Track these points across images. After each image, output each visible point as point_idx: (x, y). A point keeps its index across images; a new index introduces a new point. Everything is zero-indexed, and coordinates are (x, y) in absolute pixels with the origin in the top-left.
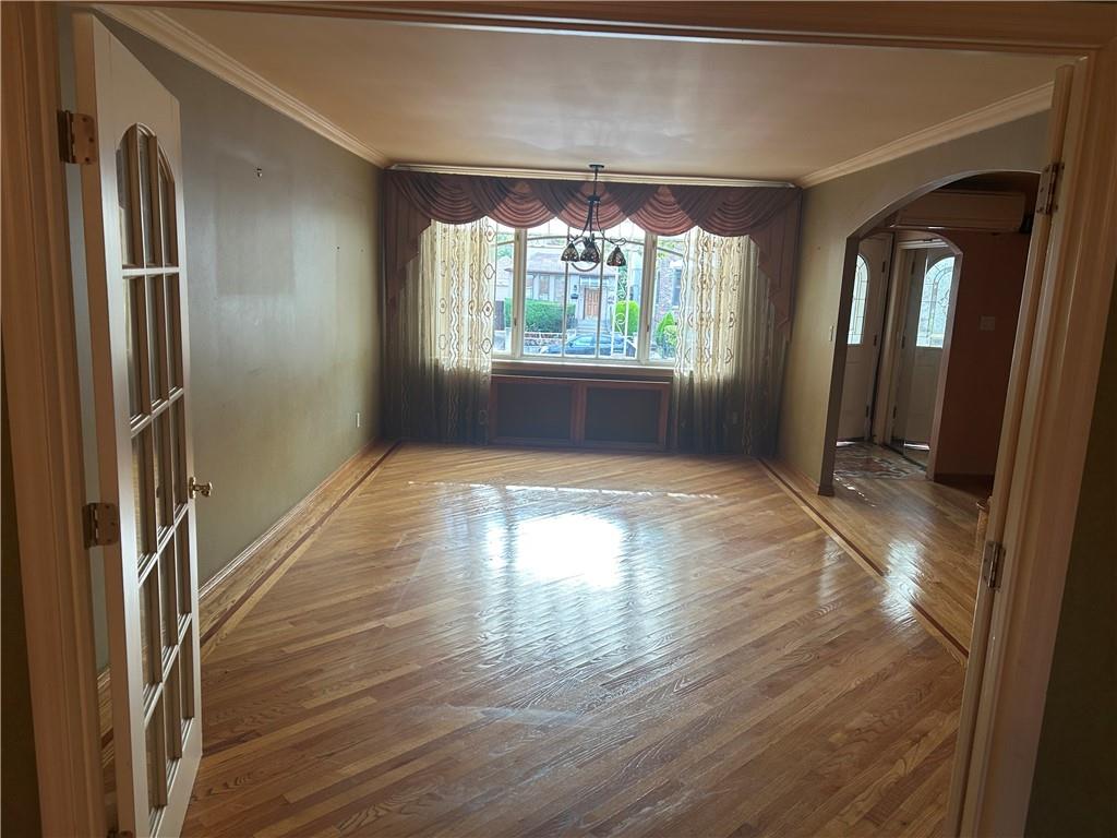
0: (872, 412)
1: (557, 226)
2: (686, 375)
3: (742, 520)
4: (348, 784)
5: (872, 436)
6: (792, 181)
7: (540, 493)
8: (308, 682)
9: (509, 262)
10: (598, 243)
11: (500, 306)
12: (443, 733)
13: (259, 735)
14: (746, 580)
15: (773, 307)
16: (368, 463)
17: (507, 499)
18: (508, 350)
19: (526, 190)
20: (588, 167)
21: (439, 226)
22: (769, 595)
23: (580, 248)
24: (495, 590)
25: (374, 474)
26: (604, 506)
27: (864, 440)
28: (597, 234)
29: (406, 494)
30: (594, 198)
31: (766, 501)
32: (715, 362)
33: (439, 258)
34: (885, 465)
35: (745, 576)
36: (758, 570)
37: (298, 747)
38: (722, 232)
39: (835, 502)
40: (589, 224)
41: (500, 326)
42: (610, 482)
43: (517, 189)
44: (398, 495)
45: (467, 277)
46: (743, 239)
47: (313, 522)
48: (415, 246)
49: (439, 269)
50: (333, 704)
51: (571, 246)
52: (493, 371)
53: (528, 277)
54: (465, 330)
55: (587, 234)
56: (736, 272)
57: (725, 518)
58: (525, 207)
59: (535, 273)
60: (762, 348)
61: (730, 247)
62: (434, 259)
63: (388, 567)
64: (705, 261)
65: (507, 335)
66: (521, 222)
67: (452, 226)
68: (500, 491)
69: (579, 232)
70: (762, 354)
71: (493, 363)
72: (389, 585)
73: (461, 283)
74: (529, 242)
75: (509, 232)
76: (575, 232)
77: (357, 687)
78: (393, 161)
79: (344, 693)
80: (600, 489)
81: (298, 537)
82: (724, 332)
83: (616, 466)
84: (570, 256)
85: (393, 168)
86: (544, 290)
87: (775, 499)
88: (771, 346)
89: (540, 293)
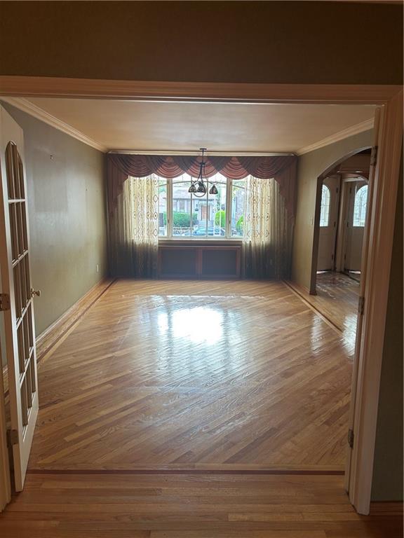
0: (334, 257)
1: (186, 177)
2: (248, 243)
3: (274, 306)
4: (102, 418)
5: (335, 268)
6: (293, 153)
7: (182, 298)
8: (82, 380)
9: (164, 195)
10: (205, 184)
11: (161, 215)
12: (143, 397)
13: (62, 401)
14: (276, 332)
15: (286, 210)
16: (103, 288)
17: (168, 301)
18: (166, 234)
19: (171, 161)
20: (199, 149)
21: (132, 179)
22: (286, 338)
23: (197, 186)
24: (163, 339)
25: (106, 293)
26: (211, 303)
27: (331, 270)
28: (204, 180)
29: (121, 301)
30: (202, 163)
31: (285, 299)
32: (261, 237)
33: (132, 194)
34: (341, 281)
35: (275, 330)
36: (281, 327)
37: (80, 405)
38: (261, 177)
39: (317, 298)
40: (200, 175)
41: (162, 225)
42: (214, 293)
43: (167, 160)
44: (118, 301)
45: (145, 202)
46: (272, 180)
47: (79, 314)
48: (121, 188)
49: (132, 198)
50: (94, 388)
51: (193, 186)
52: (159, 244)
53: (174, 201)
54: (145, 226)
55: (200, 180)
56: (269, 195)
57: (267, 306)
58: (171, 168)
59: (177, 199)
60: (282, 229)
61: (266, 184)
62: (130, 193)
63: (114, 332)
64: (255, 190)
65: (165, 229)
66: (169, 175)
67: (138, 178)
68: (164, 298)
69: (196, 179)
70: (282, 232)
71: (159, 241)
72: (116, 339)
73: (143, 205)
74: (174, 185)
75: (164, 180)
76: (194, 179)
77: (104, 380)
78: (110, 150)
79: (97, 383)
80: (210, 296)
81: (73, 320)
82: (265, 223)
83: (217, 285)
84: (192, 190)
85: (110, 152)
86: (182, 208)
87: (289, 298)
88: (286, 228)
89: (180, 208)
